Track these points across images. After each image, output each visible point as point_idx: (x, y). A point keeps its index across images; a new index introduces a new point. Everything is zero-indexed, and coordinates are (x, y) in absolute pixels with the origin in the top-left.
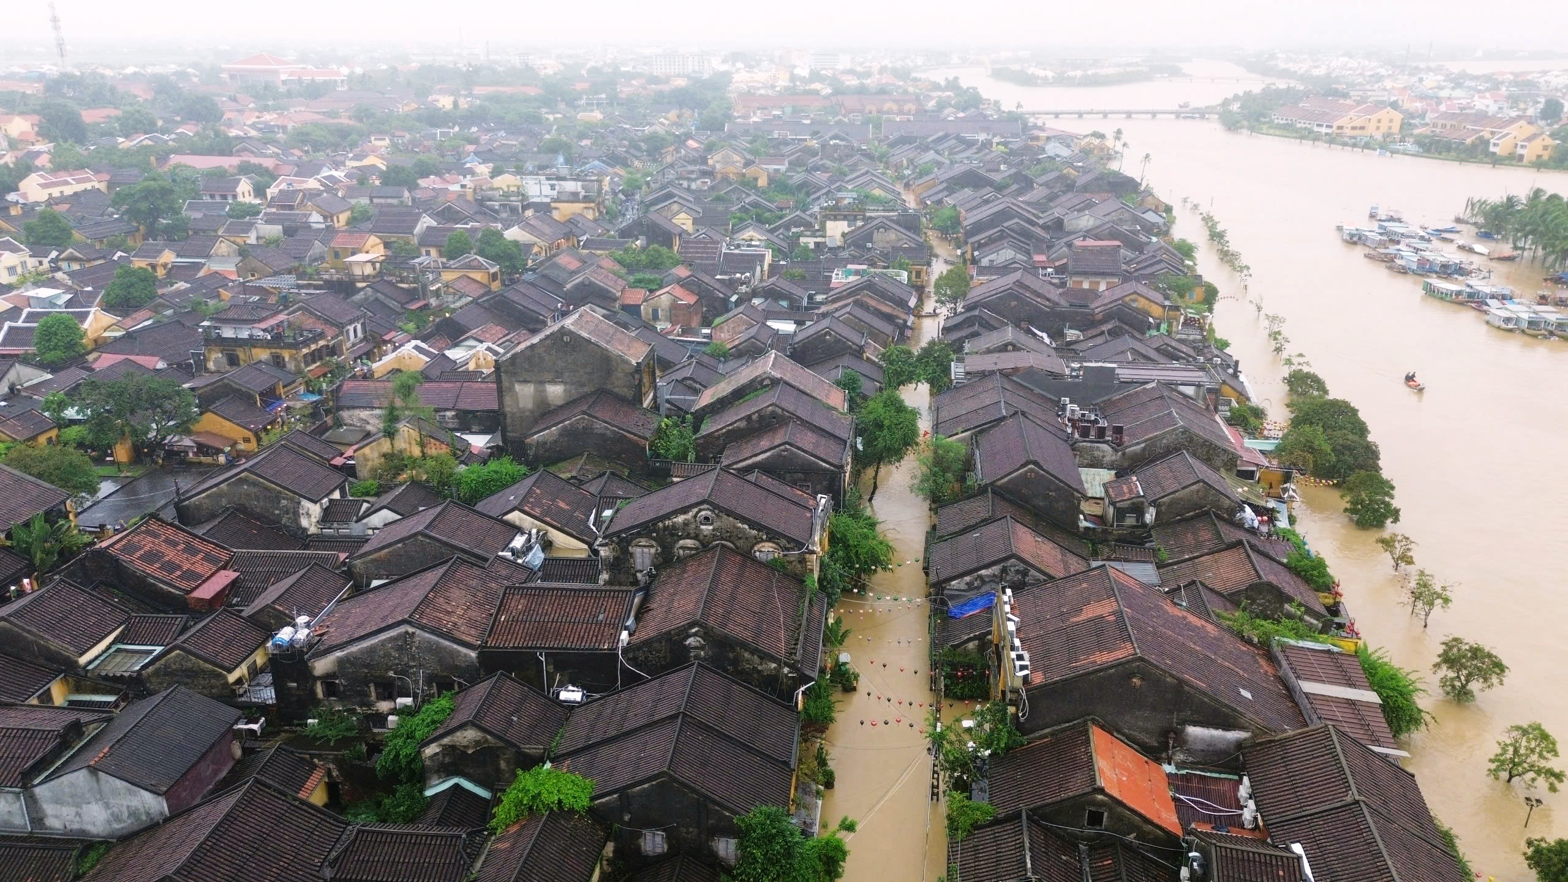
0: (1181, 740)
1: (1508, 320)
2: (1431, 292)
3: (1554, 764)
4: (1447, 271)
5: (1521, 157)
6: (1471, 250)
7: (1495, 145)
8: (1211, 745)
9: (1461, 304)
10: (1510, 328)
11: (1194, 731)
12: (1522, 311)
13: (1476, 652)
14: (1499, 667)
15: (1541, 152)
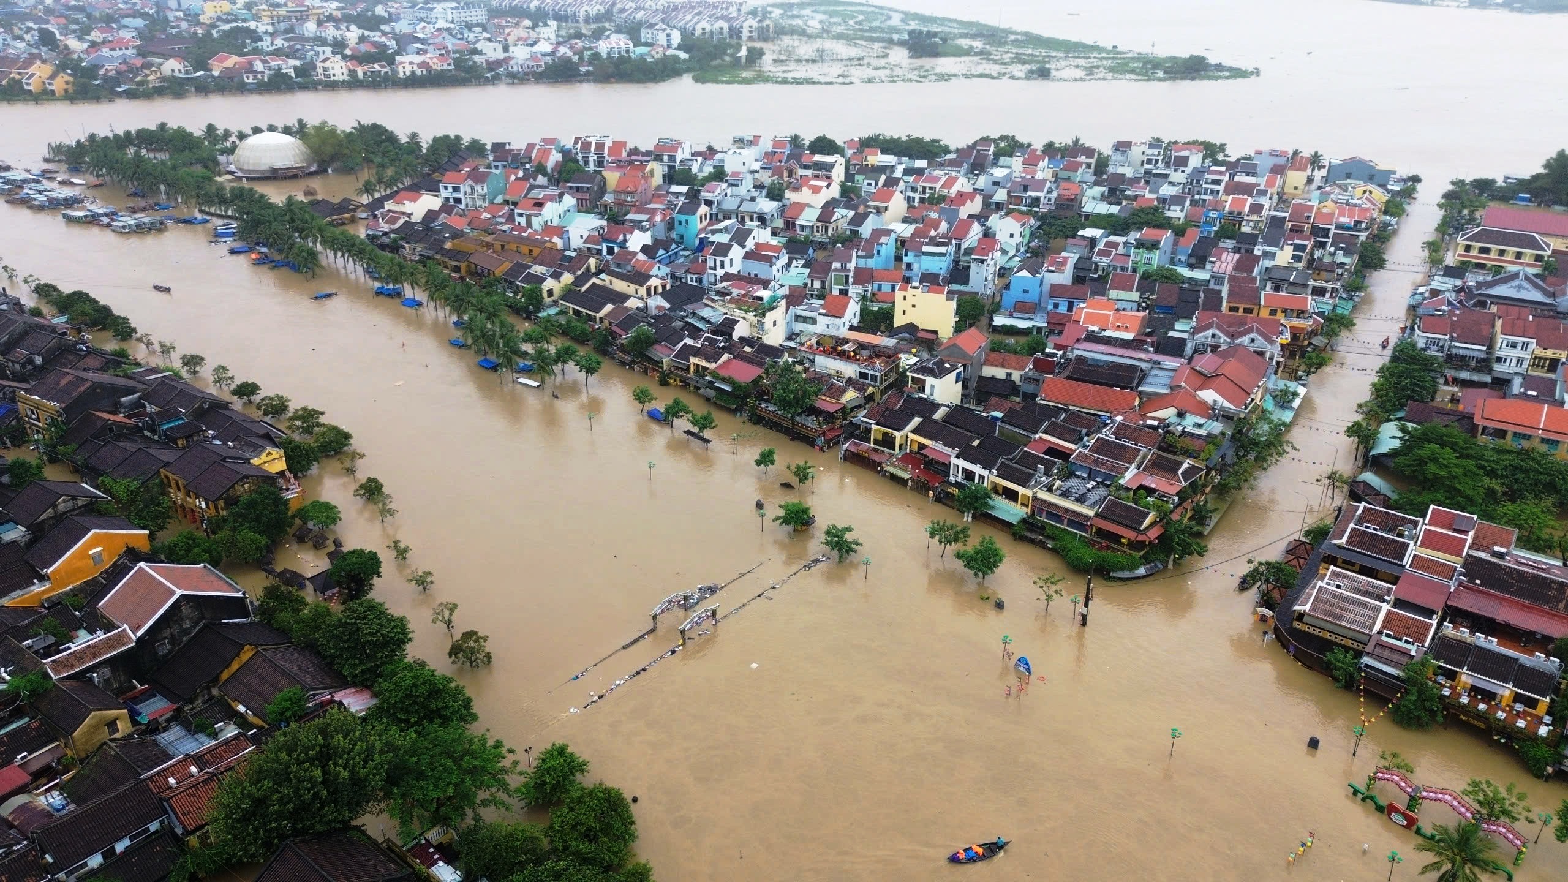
0: (121, 405)
1: (124, 227)
2: (69, 220)
3: (230, 374)
4: (70, 202)
5: (53, 92)
6: (72, 184)
7: (28, 84)
8: (130, 401)
9: (90, 223)
10: (126, 232)
11: (123, 399)
12: (129, 220)
13: (192, 356)
14: (202, 359)
15: (65, 87)
